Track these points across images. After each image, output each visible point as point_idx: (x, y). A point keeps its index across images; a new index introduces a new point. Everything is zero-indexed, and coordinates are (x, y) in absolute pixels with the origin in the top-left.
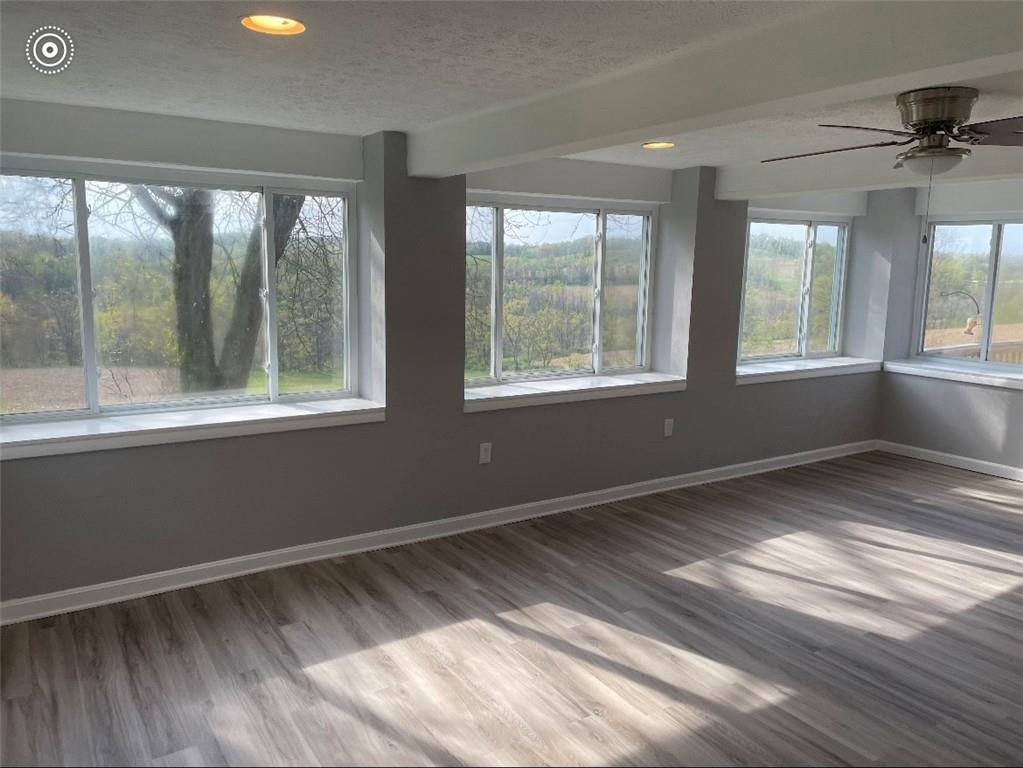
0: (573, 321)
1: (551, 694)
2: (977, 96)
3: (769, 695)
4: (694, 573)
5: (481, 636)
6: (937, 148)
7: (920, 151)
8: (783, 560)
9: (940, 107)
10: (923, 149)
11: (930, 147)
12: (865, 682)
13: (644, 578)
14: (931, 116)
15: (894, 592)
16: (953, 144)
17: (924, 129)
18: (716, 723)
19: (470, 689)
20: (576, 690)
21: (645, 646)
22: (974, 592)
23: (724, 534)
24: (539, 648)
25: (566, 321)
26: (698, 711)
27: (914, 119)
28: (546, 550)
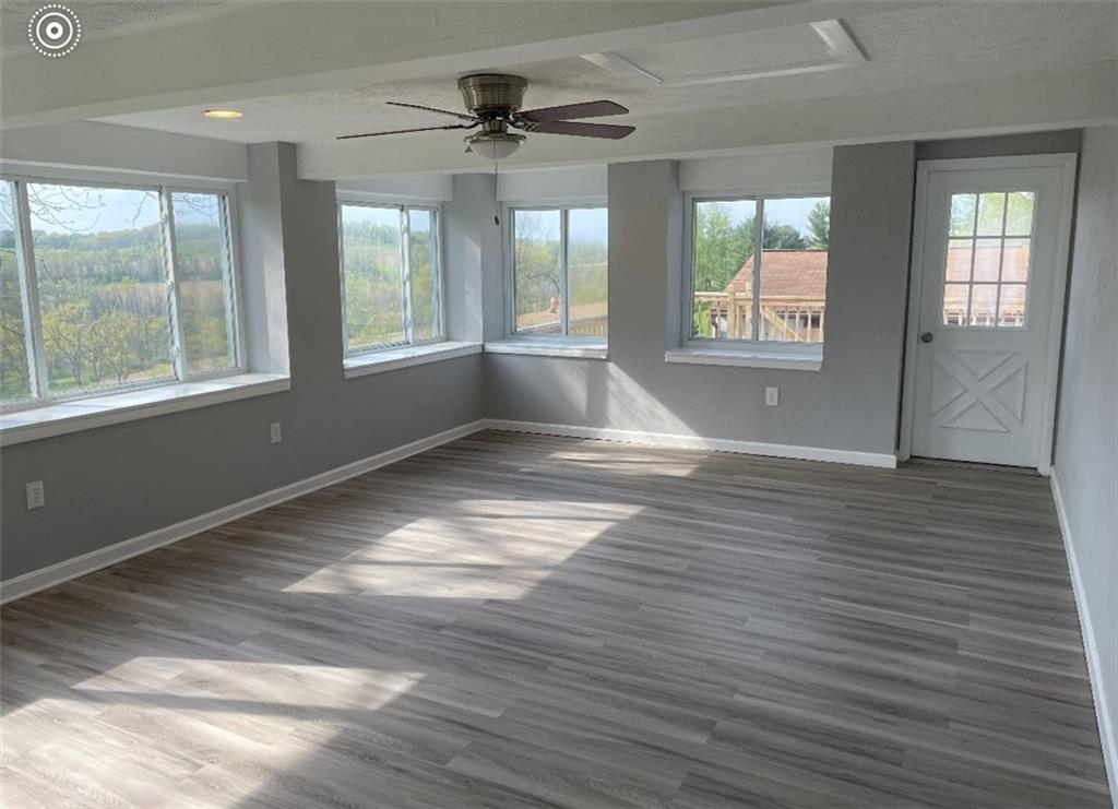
0: (153, 325)
1: (153, 757)
2: (526, 85)
3: (398, 684)
4: (316, 584)
5: (52, 717)
6: (497, 133)
7: (484, 135)
8: (406, 550)
9: (496, 93)
10: (485, 134)
11: (491, 132)
12: (486, 647)
13: (258, 601)
14: (489, 102)
15: (506, 557)
16: (511, 130)
17: (485, 113)
18: (346, 729)
19: (45, 782)
20: (183, 744)
21: (264, 673)
22: (571, 543)
23: (346, 536)
24: (133, 710)
25: (143, 327)
26: (327, 724)
27: (476, 103)
28: (133, 596)
